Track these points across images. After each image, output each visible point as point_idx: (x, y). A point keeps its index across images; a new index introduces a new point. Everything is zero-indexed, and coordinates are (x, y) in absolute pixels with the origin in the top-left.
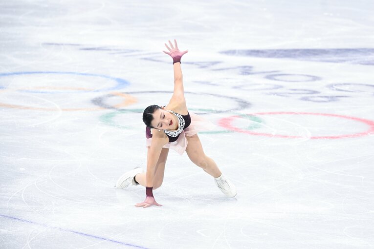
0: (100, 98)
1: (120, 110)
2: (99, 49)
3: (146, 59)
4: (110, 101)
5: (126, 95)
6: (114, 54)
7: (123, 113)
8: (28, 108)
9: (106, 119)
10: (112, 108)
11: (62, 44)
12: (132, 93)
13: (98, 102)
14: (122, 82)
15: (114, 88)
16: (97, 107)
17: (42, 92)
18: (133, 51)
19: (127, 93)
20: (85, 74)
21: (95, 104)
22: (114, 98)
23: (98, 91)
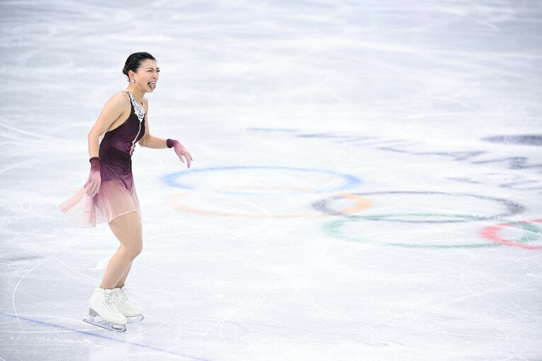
0: (323, 201)
1: (349, 217)
2: (321, 136)
3: (383, 149)
4: (336, 205)
5: (358, 197)
6: (341, 142)
7: (354, 220)
8: (227, 215)
9: (332, 229)
10: (339, 214)
11: (273, 130)
12: (365, 194)
13: (320, 206)
14: (353, 180)
15: (342, 188)
16: (319, 213)
17: (246, 194)
18: (366, 138)
19: (359, 194)
20: (303, 170)
21: (317, 209)
22: (342, 201)
23: (320, 192)
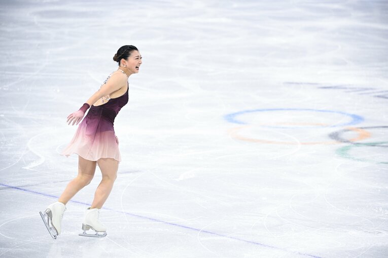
0: (336, 133)
1: (354, 144)
2: (335, 87)
3: (379, 96)
4: (346, 136)
5: (360, 130)
6: (349, 92)
7: (358, 146)
8: (269, 142)
9: (343, 152)
10: (348, 142)
11: (301, 83)
12: (366, 128)
13: (335, 136)
14: (357, 118)
15: (349, 124)
16: (334, 141)
17: (283, 128)
18: (367, 89)
19: (362, 128)
20: (323, 111)
21: (333, 139)
22: (350, 132)
23: (334, 126)
